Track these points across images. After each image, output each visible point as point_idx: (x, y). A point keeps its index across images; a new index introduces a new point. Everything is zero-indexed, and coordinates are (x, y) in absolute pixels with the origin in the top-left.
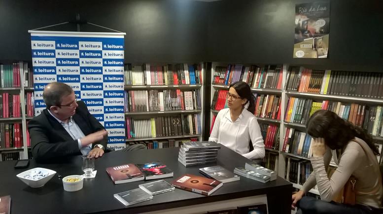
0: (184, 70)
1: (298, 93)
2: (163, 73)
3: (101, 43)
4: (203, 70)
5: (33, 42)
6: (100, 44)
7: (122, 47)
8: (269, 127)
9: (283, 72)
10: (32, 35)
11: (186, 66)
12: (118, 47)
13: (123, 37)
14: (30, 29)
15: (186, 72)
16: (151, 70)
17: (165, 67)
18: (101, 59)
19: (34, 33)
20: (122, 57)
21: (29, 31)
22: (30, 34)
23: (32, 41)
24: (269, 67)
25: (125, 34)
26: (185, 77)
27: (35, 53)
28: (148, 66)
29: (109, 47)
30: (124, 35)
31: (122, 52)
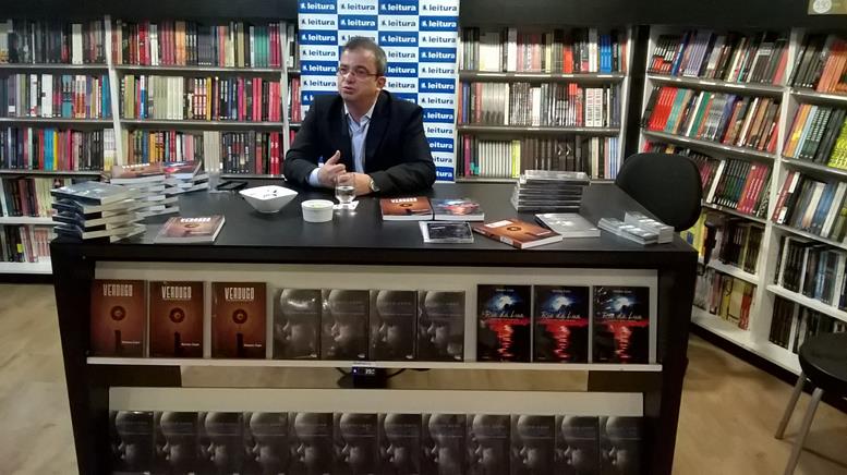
0: (587, 42)
1: (815, 95)
2: (544, 48)
4: (629, 42)
8: (754, 168)
9: (790, 47)
11: (593, 34)
15: (593, 47)
16: (519, 42)
17: (548, 36)
18: (417, 17)
20: (456, 14)
24: (764, 36)
26: (588, 57)
27: (302, 6)
28: (512, 33)
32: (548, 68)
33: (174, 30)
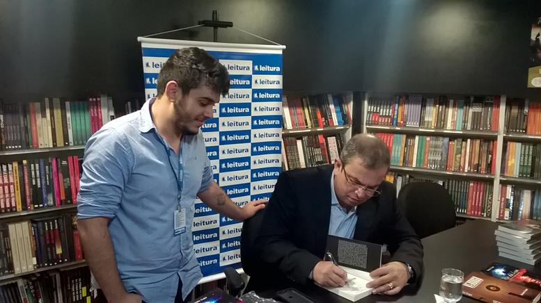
0: (329, 104)
1: (525, 136)
2: (304, 109)
3: (251, 62)
5: (146, 59)
6: (249, 63)
7: (278, 69)
8: (472, 184)
9: (501, 107)
10: (143, 45)
11: (330, 98)
12: (273, 69)
13: (280, 52)
14: (142, 36)
15: (332, 107)
16: (290, 106)
17: (305, 101)
19: (147, 42)
20: (280, 86)
21: (139, 39)
22: (140, 43)
23: (143, 57)
24: (472, 99)
25: (284, 47)
26: (331, 115)
27: (148, 81)
28: (284, 100)
29: (262, 69)
30: (284, 50)
31: (279, 78)
32: (309, 125)
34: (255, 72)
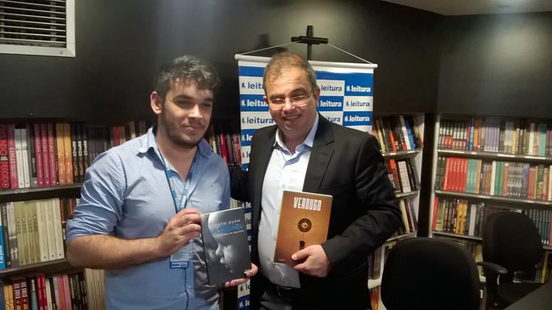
0: (401, 127)
3: (344, 81)
5: (242, 79)
6: (341, 83)
7: (369, 90)
10: (241, 64)
11: (402, 120)
12: (364, 90)
18: (341, 113)
19: (243, 60)
21: (237, 56)
23: (240, 77)
25: (376, 66)
26: (404, 139)
27: (243, 103)
29: (354, 89)
30: (375, 70)
31: (369, 99)
32: (383, 149)
33: (55, 136)
34: (347, 94)
